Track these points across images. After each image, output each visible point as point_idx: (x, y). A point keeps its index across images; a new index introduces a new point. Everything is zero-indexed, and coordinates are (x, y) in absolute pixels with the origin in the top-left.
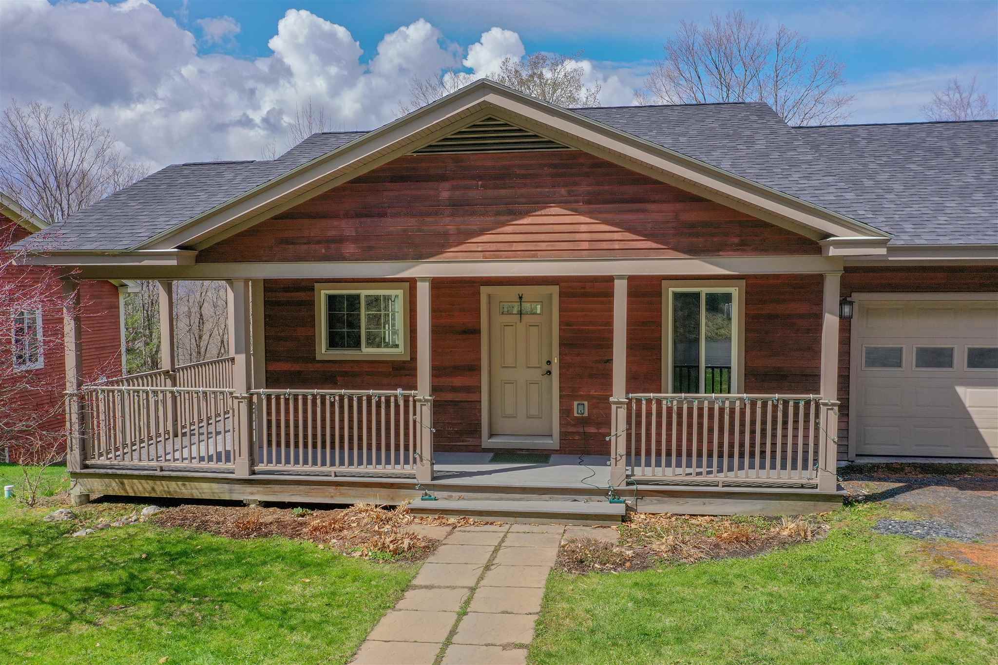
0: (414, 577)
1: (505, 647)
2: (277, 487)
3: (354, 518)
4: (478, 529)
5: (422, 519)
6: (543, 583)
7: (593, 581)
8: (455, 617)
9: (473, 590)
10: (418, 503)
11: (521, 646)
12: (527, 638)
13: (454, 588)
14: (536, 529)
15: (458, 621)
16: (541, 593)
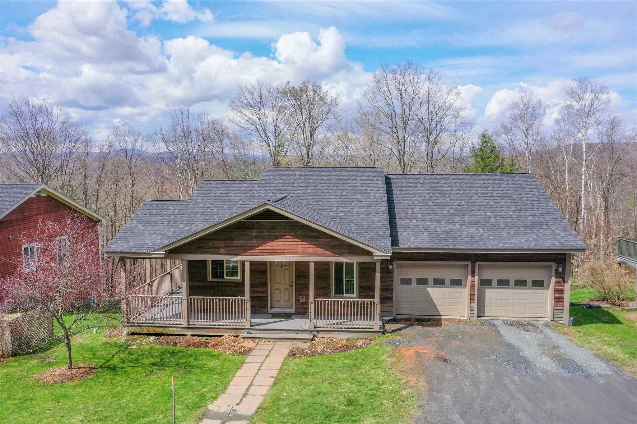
0: (245, 360)
1: (269, 377)
2: (197, 329)
3: (225, 341)
4: (265, 344)
5: (247, 340)
6: (282, 361)
7: (297, 360)
8: (257, 370)
9: (262, 363)
10: (246, 335)
11: (273, 377)
12: (275, 375)
13: (257, 363)
14: (283, 343)
15: (258, 371)
16: (281, 364)
